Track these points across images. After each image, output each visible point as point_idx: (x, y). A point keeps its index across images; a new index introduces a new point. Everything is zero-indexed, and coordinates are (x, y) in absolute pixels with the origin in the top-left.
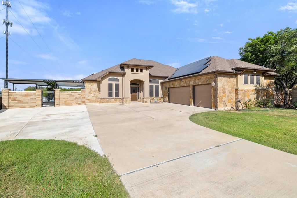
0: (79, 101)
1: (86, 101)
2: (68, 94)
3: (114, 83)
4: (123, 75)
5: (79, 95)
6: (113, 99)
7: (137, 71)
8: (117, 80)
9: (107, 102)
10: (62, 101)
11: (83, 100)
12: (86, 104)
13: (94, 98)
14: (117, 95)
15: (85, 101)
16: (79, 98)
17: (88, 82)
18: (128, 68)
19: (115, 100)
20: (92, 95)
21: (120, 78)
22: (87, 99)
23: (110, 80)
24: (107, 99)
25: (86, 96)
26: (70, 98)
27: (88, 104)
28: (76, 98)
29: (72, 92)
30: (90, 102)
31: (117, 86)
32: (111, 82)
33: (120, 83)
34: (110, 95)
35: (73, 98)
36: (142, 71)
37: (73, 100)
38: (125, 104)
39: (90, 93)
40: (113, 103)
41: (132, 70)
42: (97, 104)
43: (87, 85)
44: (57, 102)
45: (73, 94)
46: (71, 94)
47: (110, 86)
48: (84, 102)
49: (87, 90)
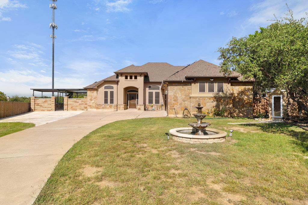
0: (83, 106)
1: (88, 107)
2: (74, 100)
3: (109, 91)
4: (117, 83)
5: (82, 101)
6: (108, 106)
7: (131, 78)
8: (112, 88)
9: (103, 108)
10: (69, 107)
11: (85, 106)
12: (88, 109)
13: (94, 105)
14: (112, 102)
15: (87, 107)
16: (82, 104)
17: (90, 90)
18: (122, 75)
19: (110, 107)
20: (93, 101)
21: (115, 86)
22: (89, 106)
23: (105, 88)
24: (103, 106)
25: (88, 103)
26: (75, 104)
27: (89, 109)
28: (80, 104)
29: (77, 99)
30: (91, 108)
31: (112, 93)
32: (106, 90)
33: (115, 90)
34: (106, 101)
35: (77, 104)
36: (136, 78)
37: (78, 106)
38: (119, 111)
39: (91, 100)
40: (108, 109)
41: (126, 78)
42: (95, 110)
43: (89, 93)
44: (65, 107)
45: (78, 101)
46: (76, 100)
47: (106, 93)
48: (86, 108)
49: (89, 98)
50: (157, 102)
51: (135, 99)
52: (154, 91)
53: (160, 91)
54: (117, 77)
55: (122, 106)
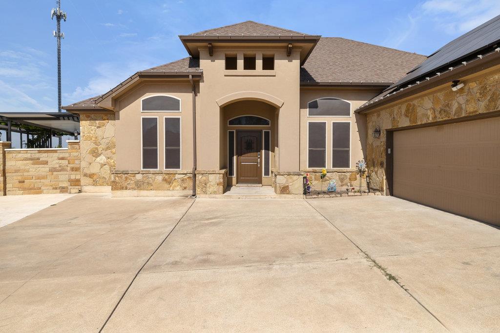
0: (63, 178)
1: (84, 180)
2: (28, 156)
3: (161, 117)
4: (193, 84)
5: (63, 159)
6: (159, 178)
7: (250, 64)
8: (174, 105)
9: (139, 186)
10: (12, 180)
11: (73, 177)
12: (85, 188)
13: (106, 172)
14: (173, 160)
15: (78, 181)
16: (62, 169)
17: (88, 118)
18: (212, 53)
19: (165, 180)
20: (102, 159)
21: (184, 98)
22: (85, 175)
23: (147, 105)
24: (139, 177)
25: (83, 164)
26: (34, 170)
27: (90, 190)
28: (53, 170)
29: (39, 152)
30: (95, 183)
31: (173, 126)
32: (151, 114)
33: (183, 114)
34: (150, 160)
35: (43, 170)
36: (269, 64)
37: (44, 177)
38: (201, 199)
39: (95, 153)
40: (157, 189)
41: (231, 64)
43: (85, 126)
45: (44, 157)
46: (37, 155)
47: (149, 129)
48: (76, 183)
49: (85, 145)
50: (341, 159)
51: (259, 150)
52: (329, 121)
53: (351, 120)
54: (195, 60)
55: (216, 178)
